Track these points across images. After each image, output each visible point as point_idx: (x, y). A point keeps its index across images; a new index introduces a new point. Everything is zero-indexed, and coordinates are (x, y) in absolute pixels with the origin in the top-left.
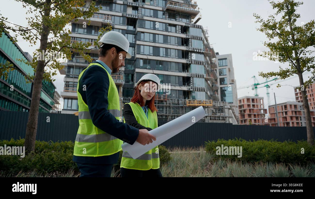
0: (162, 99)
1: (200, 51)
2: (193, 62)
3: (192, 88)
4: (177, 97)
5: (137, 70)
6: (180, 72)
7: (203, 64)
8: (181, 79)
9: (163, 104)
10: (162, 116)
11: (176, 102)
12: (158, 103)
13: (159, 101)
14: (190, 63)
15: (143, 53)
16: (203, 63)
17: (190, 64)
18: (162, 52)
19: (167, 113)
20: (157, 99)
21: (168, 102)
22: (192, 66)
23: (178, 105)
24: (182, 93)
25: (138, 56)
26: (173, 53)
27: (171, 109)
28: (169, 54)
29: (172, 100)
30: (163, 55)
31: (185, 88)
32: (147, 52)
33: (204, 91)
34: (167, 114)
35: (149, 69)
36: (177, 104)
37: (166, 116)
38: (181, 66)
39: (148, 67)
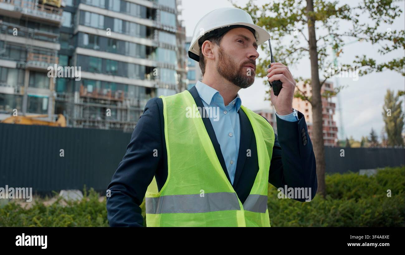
0: (116, 98)
1: (171, 30)
2: (161, 45)
3: (158, 84)
4: (137, 95)
5: (79, 51)
6: (142, 57)
7: (174, 50)
8: (143, 69)
9: (117, 105)
10: (114, 124)
11: (135, 103)
12: (111, 104)
13: (111, 101)
14: (157, 45)
15: (88, 25)
16: (175, 48)
17: (156, 48)
18: (118, 25)
19: (123, 119)
20: (110, 98)
21: (124, 103)
22: (160, 51)
23: (137, 109)
24: (144, 90)
25: (81, 28)
26: (133, 29)
27: (129, 112)
28: (127, 29)
29: (129, 100)
30: (119, 30)
31: (148, 83)
32: (95, 24)
33: (175, 89)
34: (123, 121)
35: (98, 50)
36: (136, 107)
37: (121, 124)
38: (143, 50)
39: (96, 47)
